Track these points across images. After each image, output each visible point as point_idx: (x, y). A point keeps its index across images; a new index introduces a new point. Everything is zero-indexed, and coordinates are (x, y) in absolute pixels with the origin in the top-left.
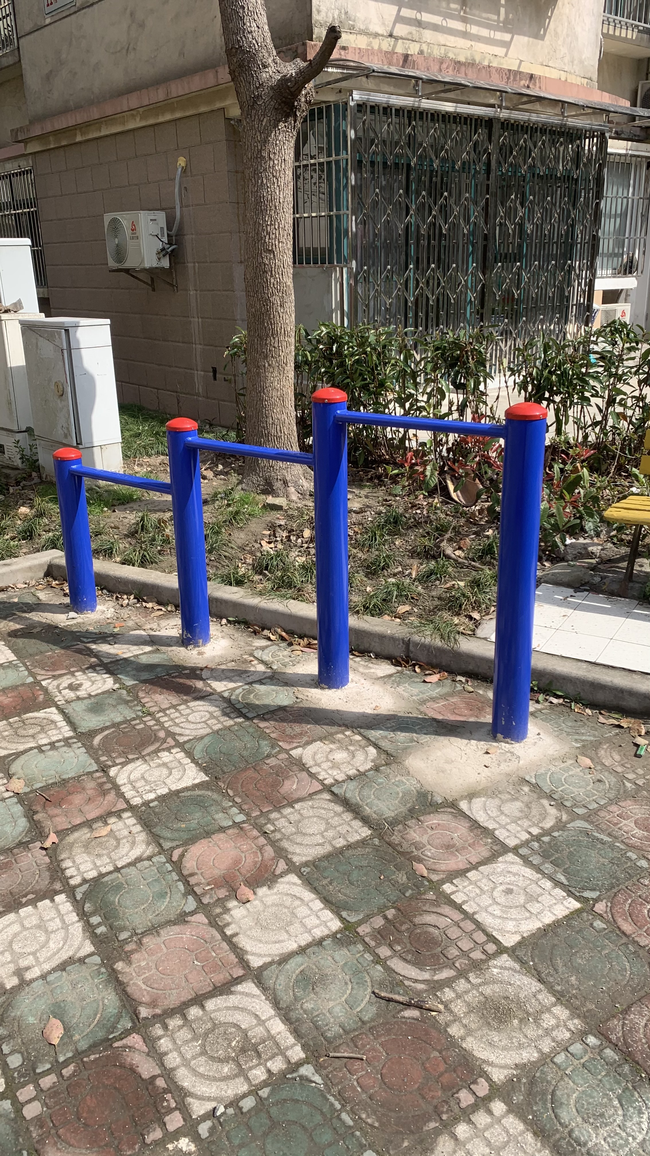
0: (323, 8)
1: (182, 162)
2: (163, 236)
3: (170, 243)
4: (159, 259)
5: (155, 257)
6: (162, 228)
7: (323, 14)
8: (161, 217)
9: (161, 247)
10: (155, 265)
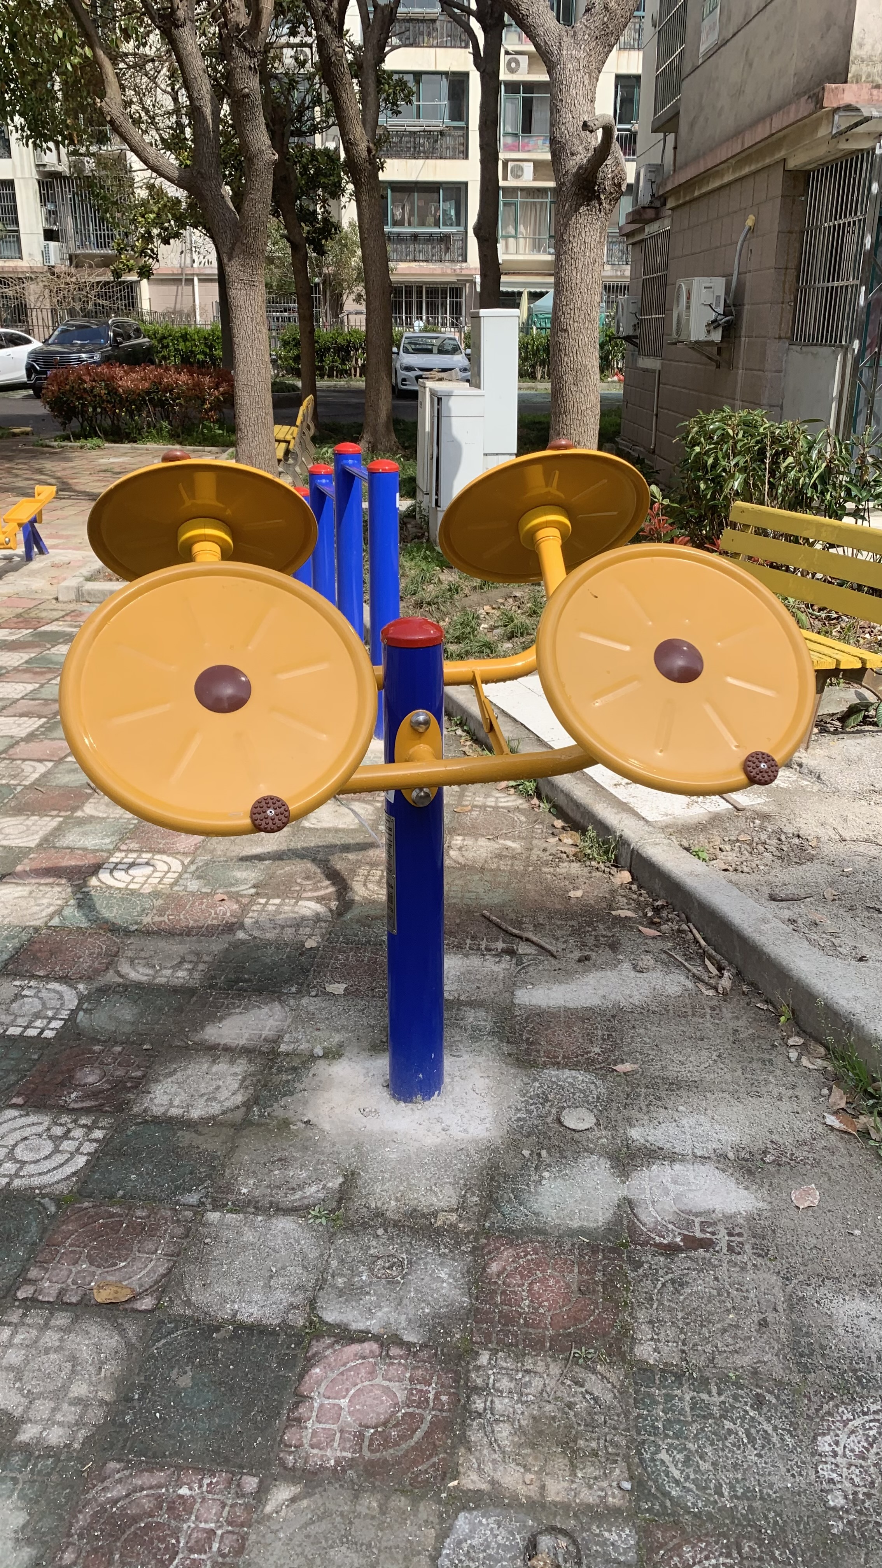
0: (869, 41)
1: (750, 221)
2: (718, 305)
3: (725, 314)
4: (709, 332)
5: (704, 330)
6: (718, 297)
7: (867, 48)
8: (719, 284)
9: (713, 318)
10: (702, 338)
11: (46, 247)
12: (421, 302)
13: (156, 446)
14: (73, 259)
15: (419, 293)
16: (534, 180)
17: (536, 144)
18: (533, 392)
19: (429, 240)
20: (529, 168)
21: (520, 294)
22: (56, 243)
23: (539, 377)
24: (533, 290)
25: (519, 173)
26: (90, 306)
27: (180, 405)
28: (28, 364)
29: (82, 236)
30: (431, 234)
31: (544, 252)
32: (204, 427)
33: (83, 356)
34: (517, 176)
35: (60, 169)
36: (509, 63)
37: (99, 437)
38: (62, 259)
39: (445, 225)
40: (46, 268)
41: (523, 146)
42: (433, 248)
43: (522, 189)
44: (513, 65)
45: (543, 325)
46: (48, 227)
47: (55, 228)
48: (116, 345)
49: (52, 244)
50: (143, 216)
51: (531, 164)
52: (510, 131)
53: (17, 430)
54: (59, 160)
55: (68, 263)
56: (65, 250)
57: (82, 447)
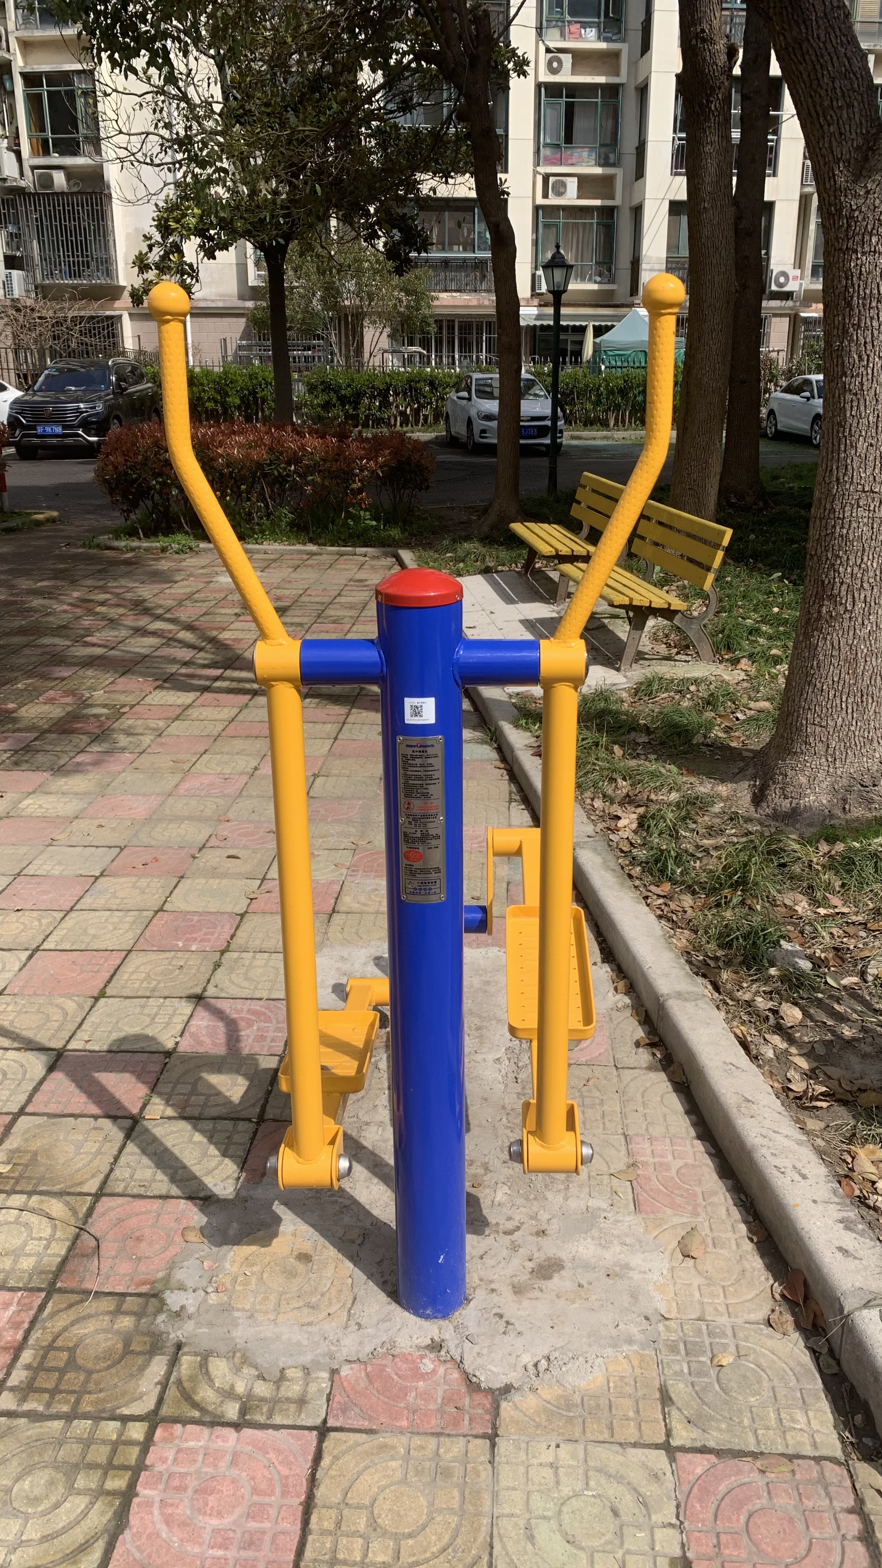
11: (9, 277)
12: (453, 339)
13: (277, 546)
14: (42, 291)
15: (451, 328)
16: (579, 198)
17: (580, 157)
18: (610, 442)
19: (461, 267)
20: (572, 185)
21: (582, 330)
22: (20, 272)
23: (612, 423)
24: (597, 324)
25: (562, 190)
26: (73, 345)
27: (313, 483)
28: (10, 416)
29: (50, 265)
30: (465, 260)
31: (590, 280)
32: (349, 515)
33: (82, 405)
34: (559, 194)
35: (23, 184)
36: (550, 63)
37: (187, 533)
38: (27, 291)
39: (480, 249)
40: (8, 303)
41: (567, 159)
42: (467, 276)
43: (565, 208)
44: (555, 65)
45: (613, 363)
46: (9, 253)
47: (18, 254)
48: (120, 390)
49: (16, 274)
50: (177, 221)
51: (576, 179)
52: (548, 141)
53: (40, 517)
54: (22, 174)
55: (33, 295)
56: (31, 281)
57: (164, 550)
